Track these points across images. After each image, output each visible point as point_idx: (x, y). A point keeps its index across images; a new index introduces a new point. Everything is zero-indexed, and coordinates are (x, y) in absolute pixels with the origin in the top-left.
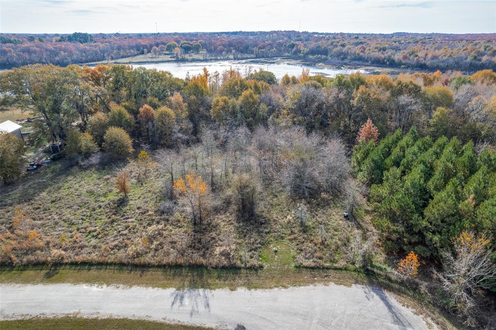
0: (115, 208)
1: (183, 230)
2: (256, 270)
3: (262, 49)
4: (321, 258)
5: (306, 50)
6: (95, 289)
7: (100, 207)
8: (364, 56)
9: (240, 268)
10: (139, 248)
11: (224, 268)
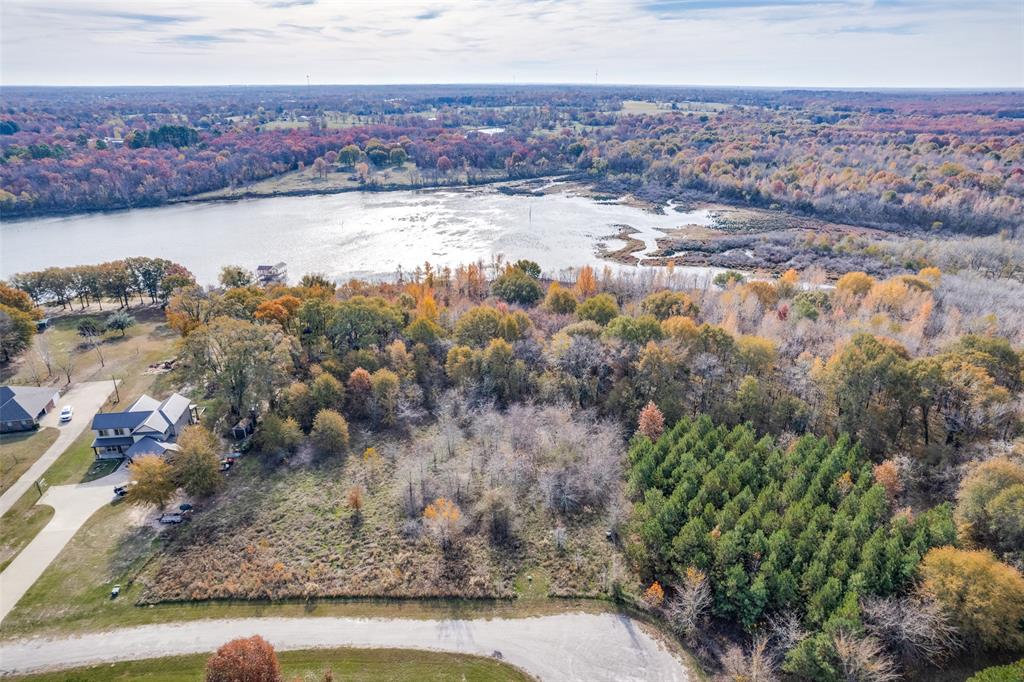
0: (350, 529)
1: (434, 556)
2: (510, 600)
3: (521, 160)
4: (574, 587)
5: (603, 162)
6: (358, 622)
7: (333, 528)
8: (706, 180)
9: (495, 599)
10: (392, 580)
11: (479, 598)
